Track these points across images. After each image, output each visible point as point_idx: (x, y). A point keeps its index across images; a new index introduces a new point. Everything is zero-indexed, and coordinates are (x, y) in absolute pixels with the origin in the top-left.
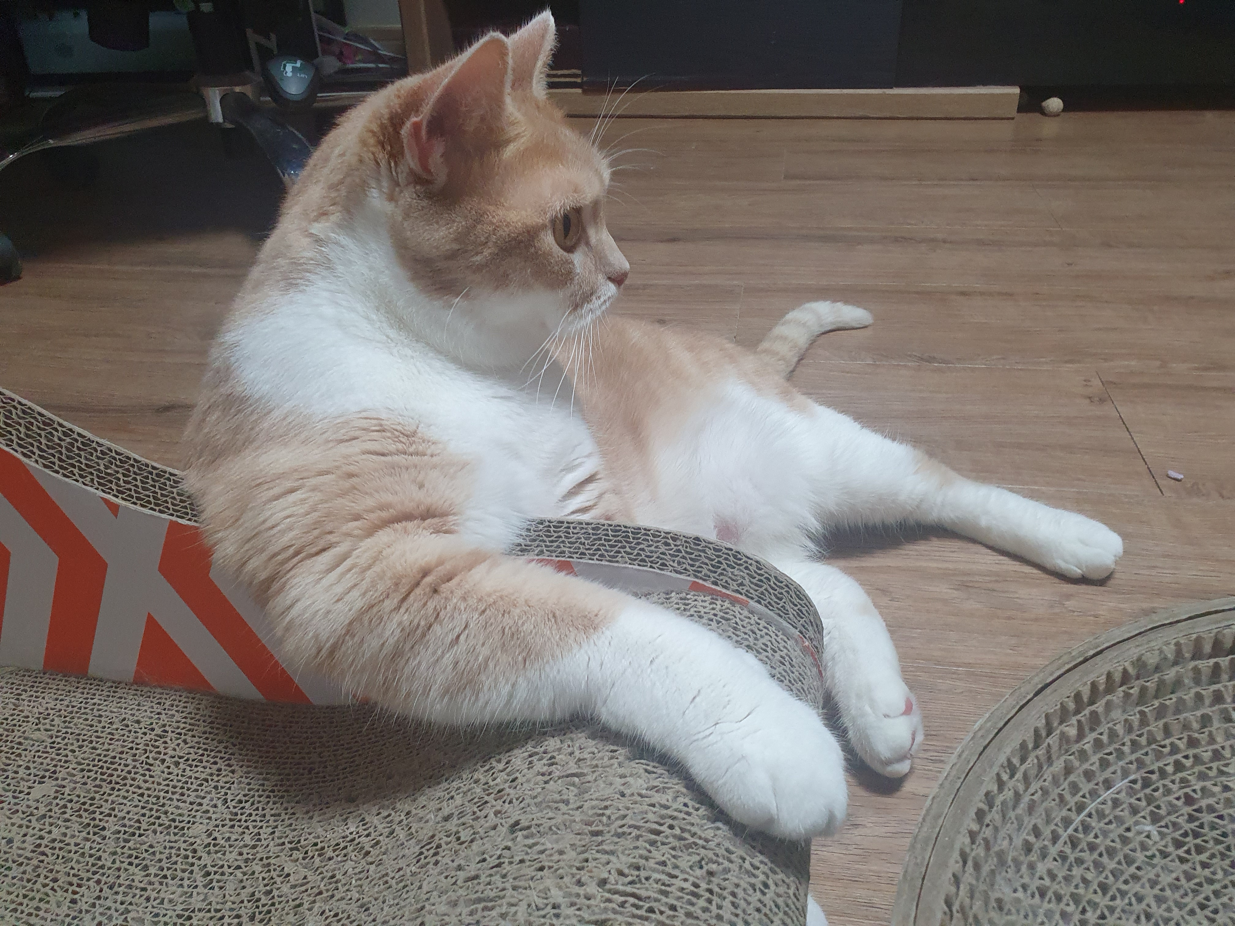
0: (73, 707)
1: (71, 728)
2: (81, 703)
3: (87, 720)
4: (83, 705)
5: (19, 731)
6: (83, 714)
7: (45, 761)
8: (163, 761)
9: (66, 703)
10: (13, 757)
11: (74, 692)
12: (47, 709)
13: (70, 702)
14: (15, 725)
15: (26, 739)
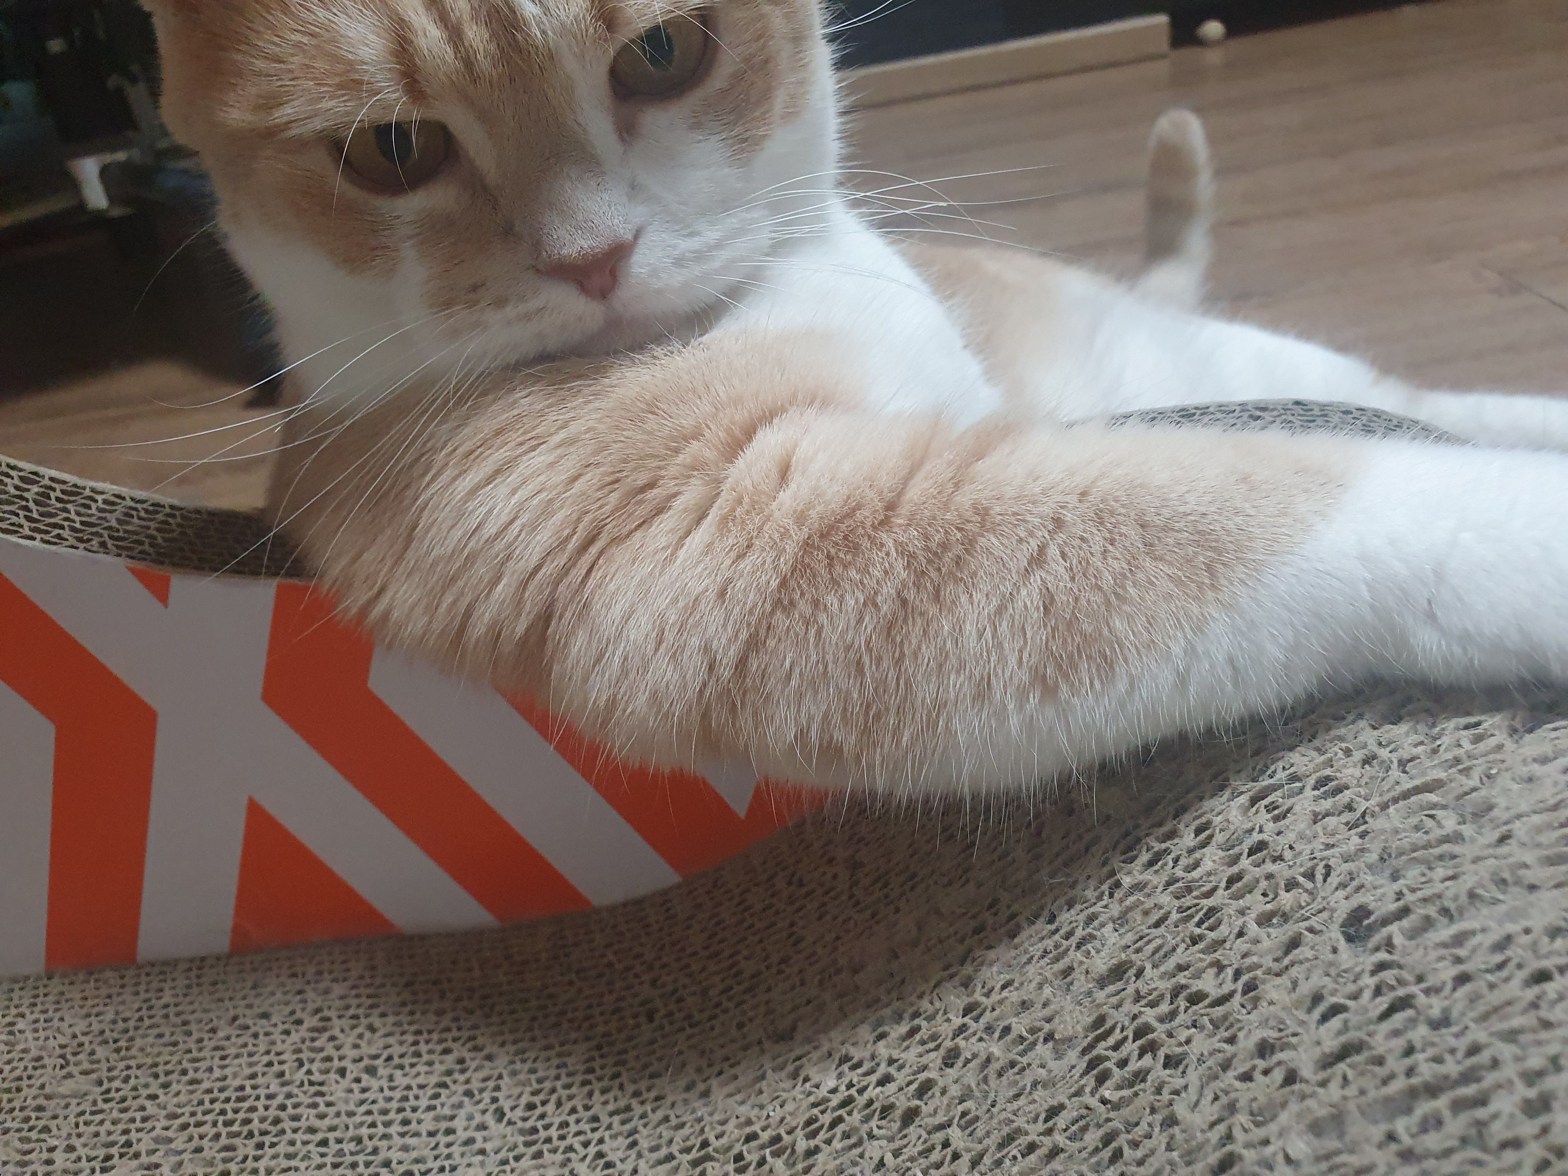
0: (125, 1020)
1: (134, 1057)
2: (140, 1009)
3: (160, 1036)
4: (144, 1012)
5: (30, 1086)
6: (150, 1027)
7: (102, 1129)
8: (342, 1072)
9: (110, 1016)
10: (34, 1135)
11: (119, 994)
12: (75, 1036)
13: (117, 1013)
14: (20, 1078)
15: (48, 1097)
